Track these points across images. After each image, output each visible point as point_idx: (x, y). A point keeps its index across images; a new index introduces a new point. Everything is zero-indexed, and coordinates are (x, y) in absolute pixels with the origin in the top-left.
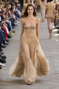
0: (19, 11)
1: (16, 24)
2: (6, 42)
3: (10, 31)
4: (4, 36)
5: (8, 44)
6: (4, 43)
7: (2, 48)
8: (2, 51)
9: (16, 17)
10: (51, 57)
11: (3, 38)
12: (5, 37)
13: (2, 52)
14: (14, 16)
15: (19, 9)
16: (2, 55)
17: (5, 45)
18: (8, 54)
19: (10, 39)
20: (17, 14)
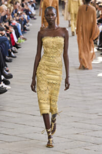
0: (33, 8)
1: (27, 28)
2: (12, 53)
3: (19, 38)
4: (10, 45)
5: (15, 57)
6: (10, 55)
7: (7, 63)
8: (7, 67)
9: (28, 18)
10: (77, 76)
11: (9, 48)
12: (11, 47)
13: (7, 69)
14: (26, 16)
15: (33, 6)
16: (7, 73)
17: (11, 58)
18: (16, 71)
19: (19, 49)
20: (30, 13)
